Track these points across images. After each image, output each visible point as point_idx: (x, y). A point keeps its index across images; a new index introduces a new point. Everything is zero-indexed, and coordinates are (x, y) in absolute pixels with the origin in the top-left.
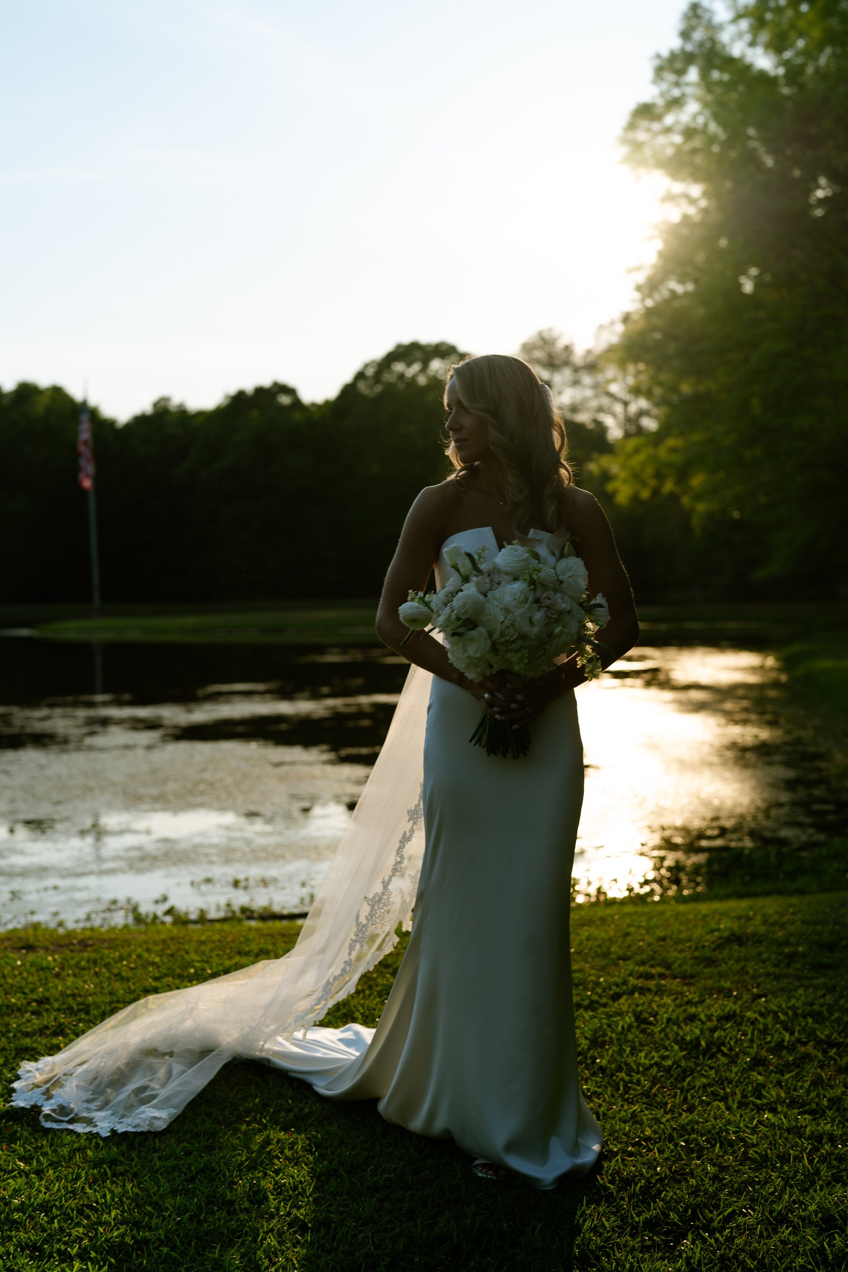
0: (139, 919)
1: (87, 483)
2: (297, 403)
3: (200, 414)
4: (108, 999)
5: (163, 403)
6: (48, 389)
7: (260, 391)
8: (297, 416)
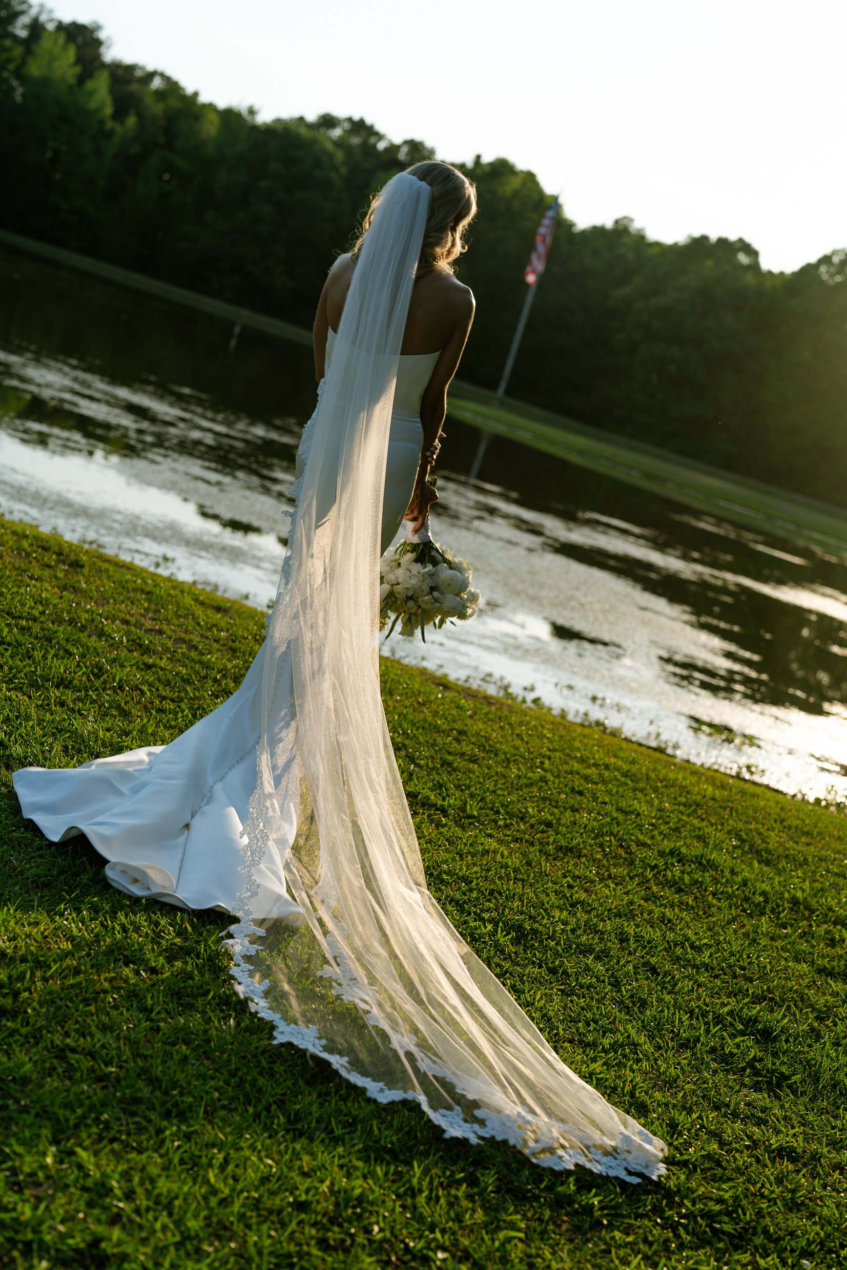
0: (509, 695)
1: (531, 278)
2: (755, 267)
3: (657, 244)
4: (513, 751)
5: (625, 222)
6: (522, 172)
7: (722, 242)
8: (749, 279)
